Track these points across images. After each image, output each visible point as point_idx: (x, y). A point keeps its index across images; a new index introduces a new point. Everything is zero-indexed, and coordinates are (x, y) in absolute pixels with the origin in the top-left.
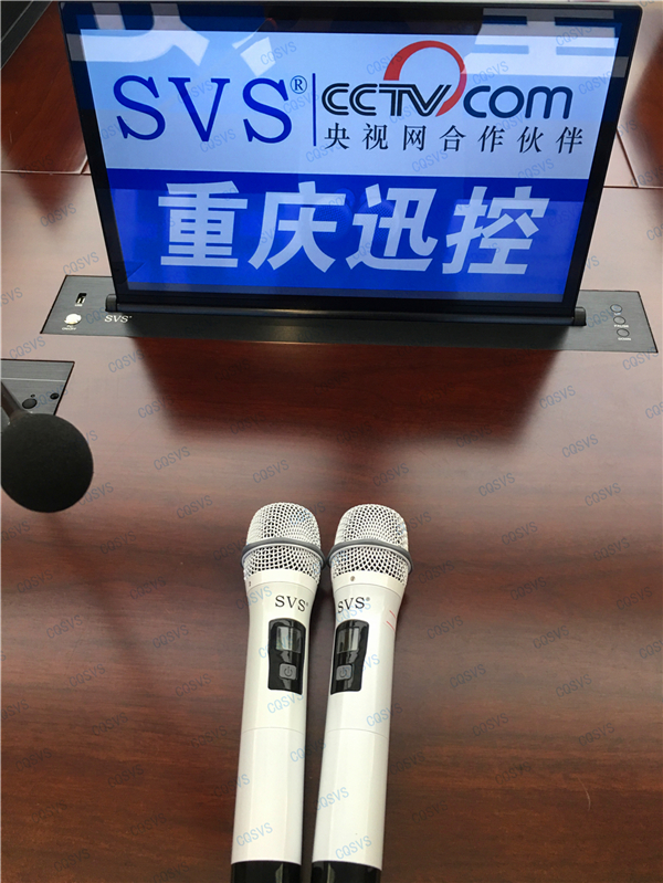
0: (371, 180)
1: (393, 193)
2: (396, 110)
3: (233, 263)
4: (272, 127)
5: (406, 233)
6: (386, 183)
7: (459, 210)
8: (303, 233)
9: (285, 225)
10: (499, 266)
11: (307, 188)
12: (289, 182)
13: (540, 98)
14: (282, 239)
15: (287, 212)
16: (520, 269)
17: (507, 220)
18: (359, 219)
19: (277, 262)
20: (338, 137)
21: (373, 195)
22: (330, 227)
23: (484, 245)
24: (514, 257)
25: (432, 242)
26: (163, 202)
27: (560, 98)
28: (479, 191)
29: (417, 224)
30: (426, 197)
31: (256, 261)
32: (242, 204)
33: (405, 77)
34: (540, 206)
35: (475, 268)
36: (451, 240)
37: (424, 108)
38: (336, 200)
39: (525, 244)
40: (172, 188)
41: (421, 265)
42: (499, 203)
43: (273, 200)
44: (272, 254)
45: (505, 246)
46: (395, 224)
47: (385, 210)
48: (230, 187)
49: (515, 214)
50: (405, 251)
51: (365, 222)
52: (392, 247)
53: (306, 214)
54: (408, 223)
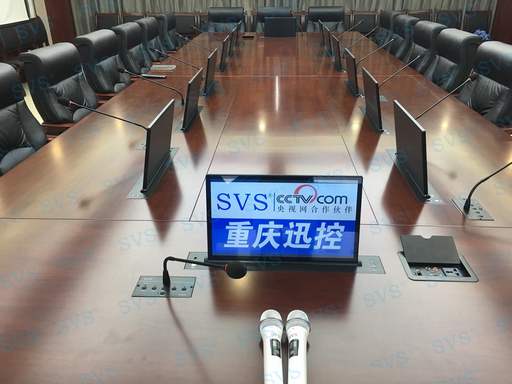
0: (291, 221)
1: (297, 225)
2: (298, 201)
3: (247, 246)
4: (262, 206)
5: (302, 236)
6: (295, 221)
7: (318, 229)
8: (270, 236)
9: (264, 234)
10: (332, 247)
11: (272, 223)
12: (266, 222)
13: (338, 199)
14: (263, 238)
15: (265, 230)
16: (338, 248)
17: (333, 232)
18: (287, 232)
19: (261, 246)
20: (281, 209)
21: (292, 225)
22: (279, 234)
23: (327, 240)
24: (336, 244)
25: (310, 239)
26: (227, 227)
27: (344, 199)
28: (323, 224)
29: (305, 234)
30: (308, 226)
31: (255, 246)
32: (252, 228)
33: (300, 193)
34: (342, 228)
35: (324, 247)
36: (316, 238)
37: (306, 201)
38: (281, 226)
39: (339, 240)
40: (231, 223)
41: (307, 246)
42: (330, 227)
43: (261, 227)
44: (260, 243)
45: (333, 240)
46: (298, 234)
47: (296, 229)
48: (248, 223)
49: (335, 230)
50: (302, 242)
51: (289, 233)
52: (298, 241)
53: (271, 231)
54: (302, 233)
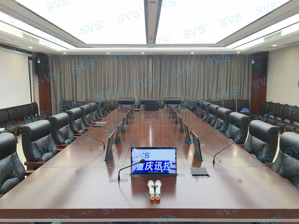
0: (156, 161)
1: (158, 162)
3: (143, 170)
4: (147, 157)
5: (160, 166)
6: (157, 161)
7: (164, 164)
8: (150, 166)
9: (148, 166)
11: (150, 162)
12: (149, 161)
14: (148, 167)
15: (149, 164)
16: (171, 169)
17: (169, 165)
18: (155, 165)
21: (156, 162)
22: (152, 166)
23: (167, 167)
25: (162, 167)
28: (166, 162)
29: (161, 165)
30: (161, 163)
31: (145, 169)
32: (144, 164)
35: (166, 170)
36: (164, 167)
38: (153, 163)
42: (168, 163)
43: (147, 163)
44: (147, 168)
46: (158, 165)
47: (158, 164)
49: (169, 164)
50: (160, 168)
51: (156, 165)
52: (158, 167)
53: (150, 164)
54: (160, 165)
